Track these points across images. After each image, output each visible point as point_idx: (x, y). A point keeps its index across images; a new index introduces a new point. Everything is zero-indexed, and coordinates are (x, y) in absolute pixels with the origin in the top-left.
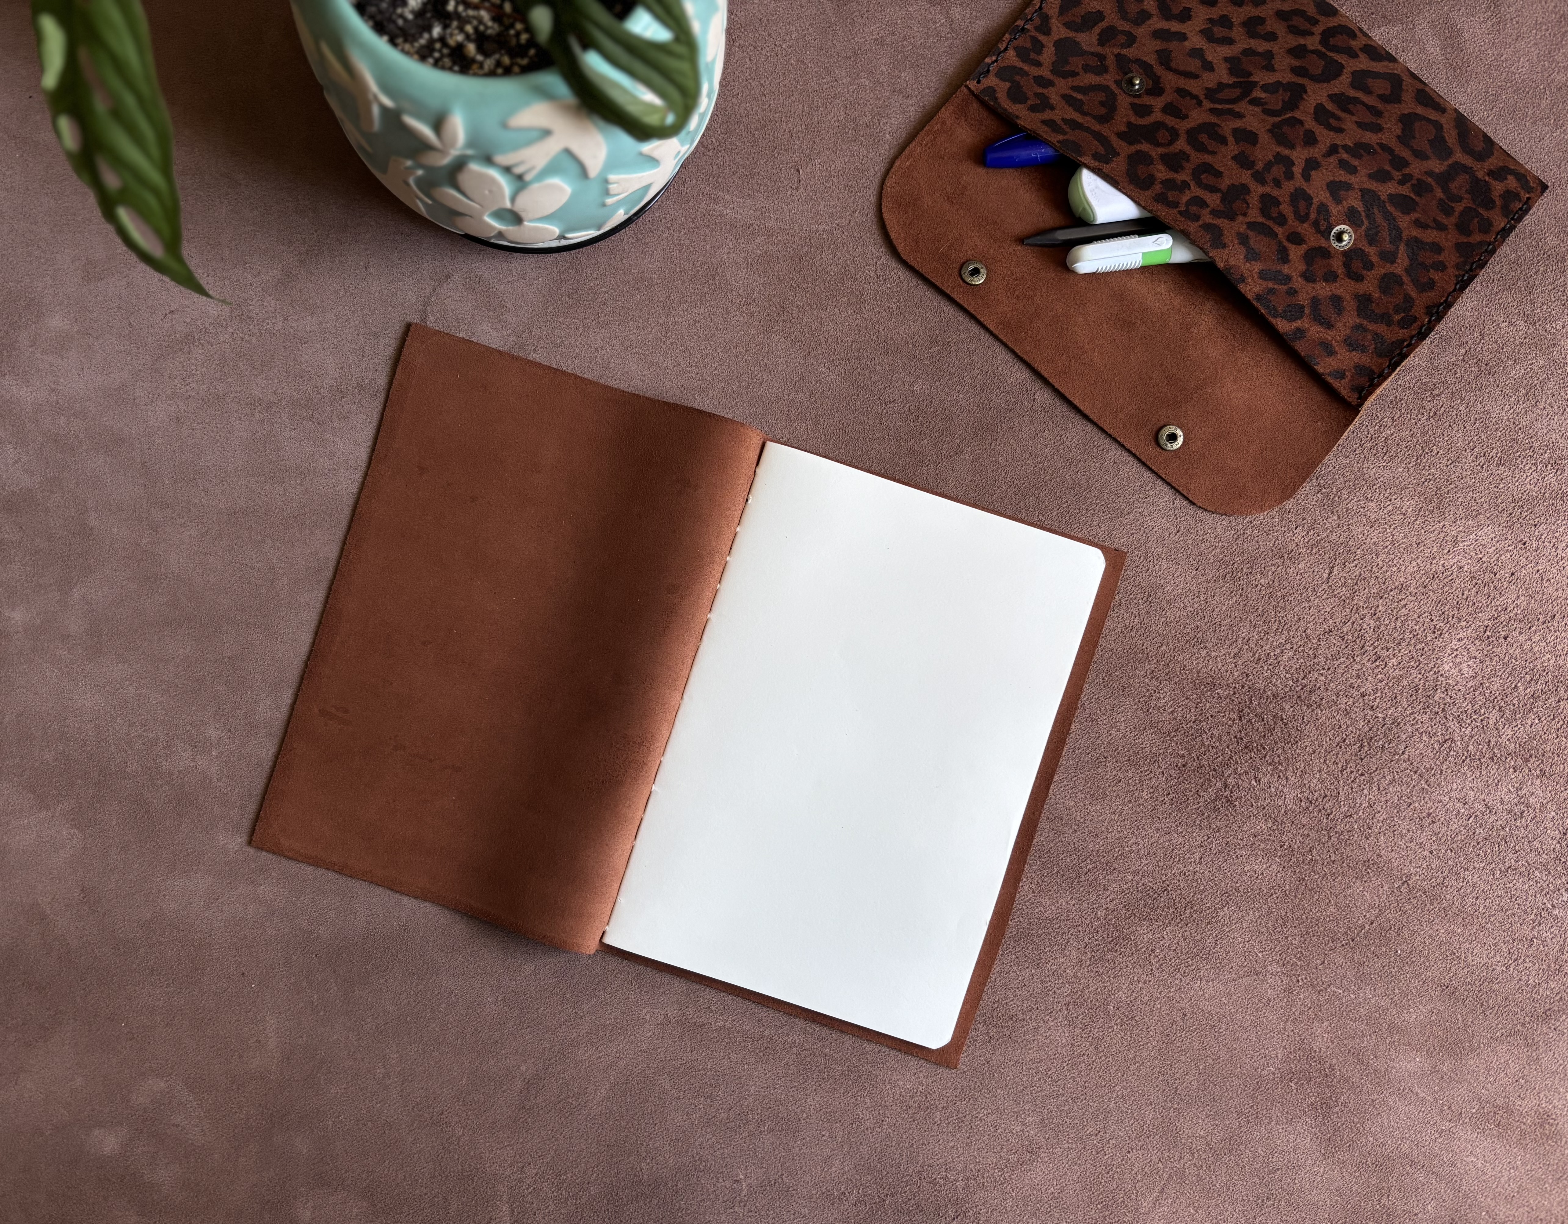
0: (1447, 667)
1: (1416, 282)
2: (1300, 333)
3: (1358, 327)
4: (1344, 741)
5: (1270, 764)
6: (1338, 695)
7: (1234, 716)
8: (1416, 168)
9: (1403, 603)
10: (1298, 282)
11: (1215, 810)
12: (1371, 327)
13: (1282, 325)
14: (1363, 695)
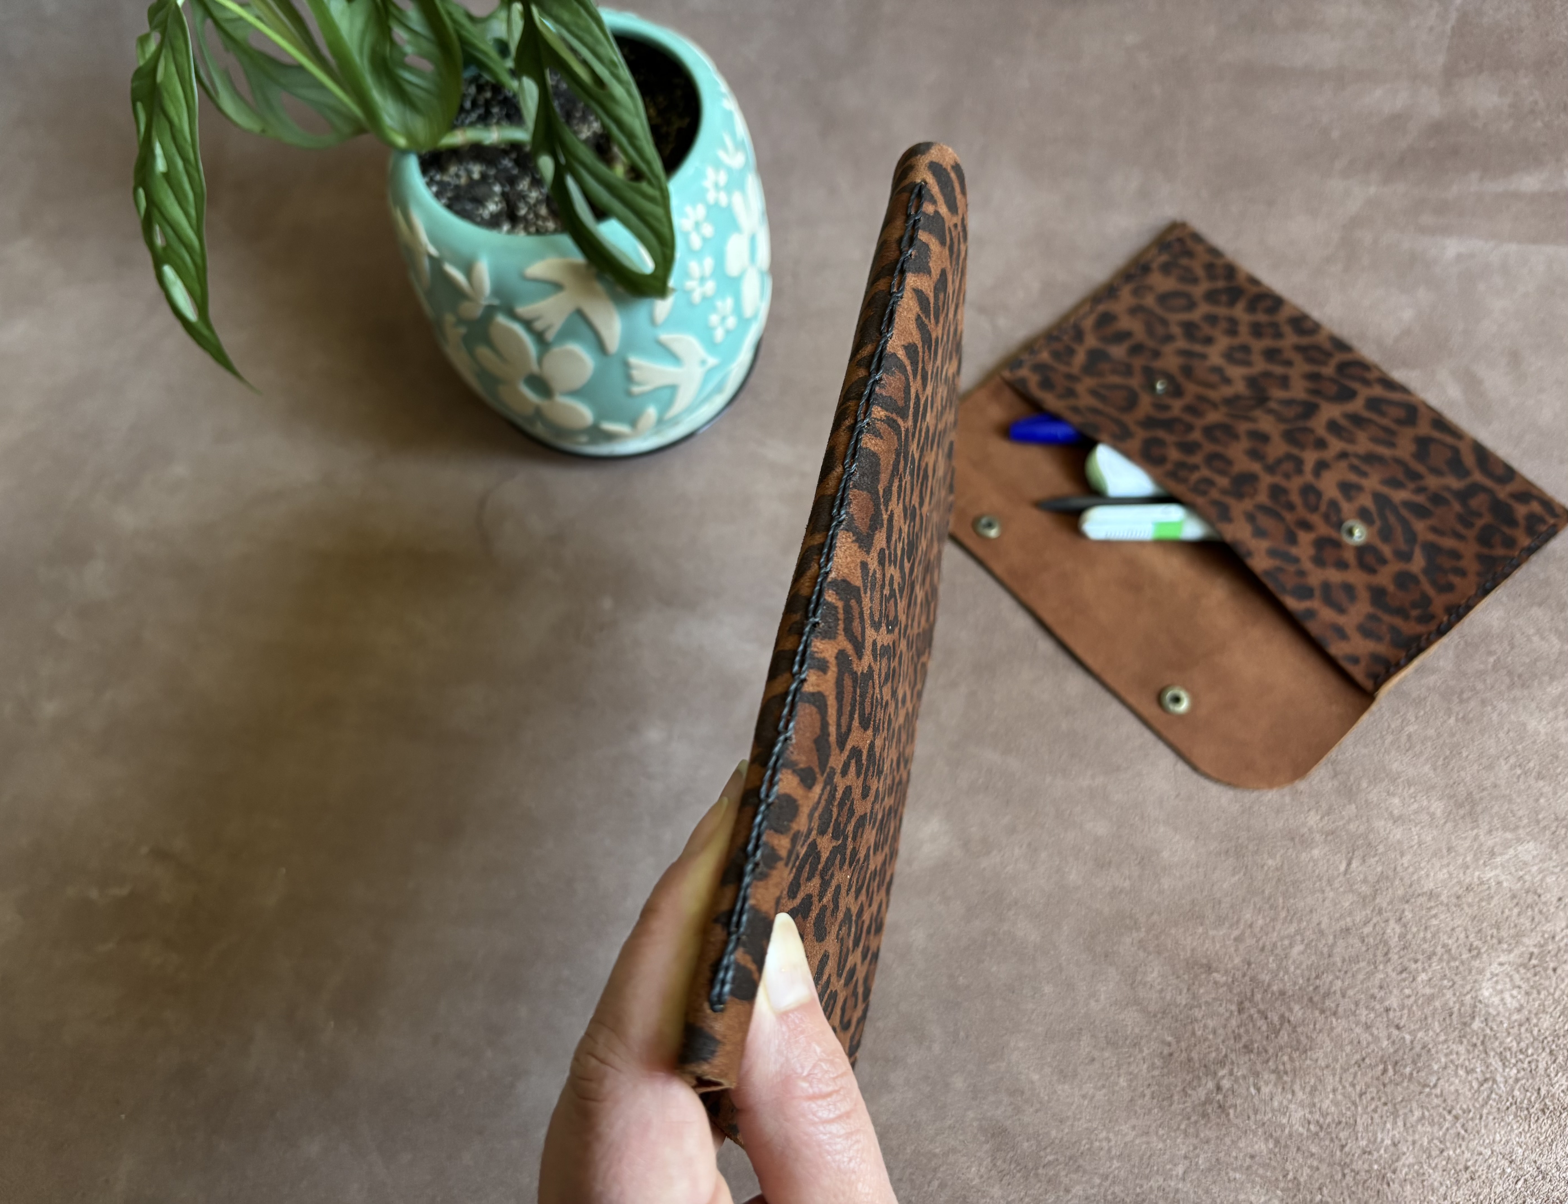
0: (1486, 993)
1: (1434, 583)
2: (1311, 614)
3: (1372, 617)
4: (1363, 1059)
5: (1274, 1072)
6: (1357, 1004)
7: (1234, 1008)
8: (1432, 482)
9: (1433, 912)
10: (1307, 565)
11: (1204, 1115)
12: (1387, 618)
13: (1292, 603)
14: (1387, 1010)
